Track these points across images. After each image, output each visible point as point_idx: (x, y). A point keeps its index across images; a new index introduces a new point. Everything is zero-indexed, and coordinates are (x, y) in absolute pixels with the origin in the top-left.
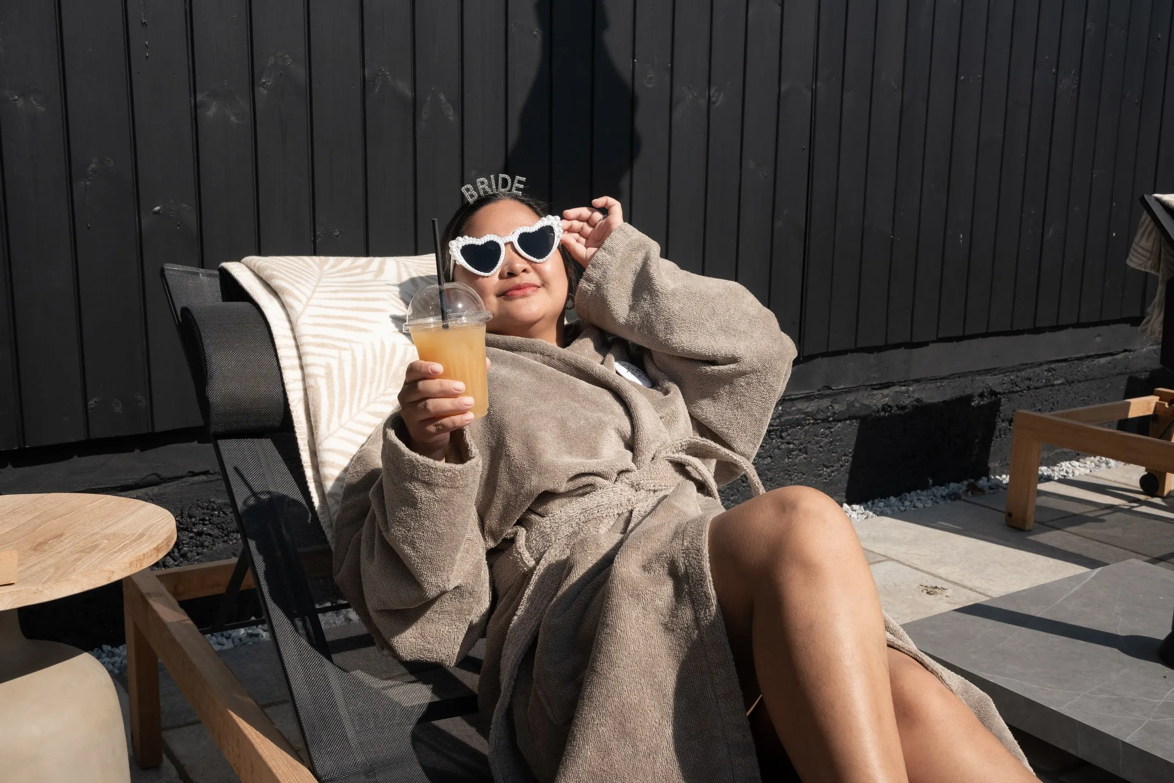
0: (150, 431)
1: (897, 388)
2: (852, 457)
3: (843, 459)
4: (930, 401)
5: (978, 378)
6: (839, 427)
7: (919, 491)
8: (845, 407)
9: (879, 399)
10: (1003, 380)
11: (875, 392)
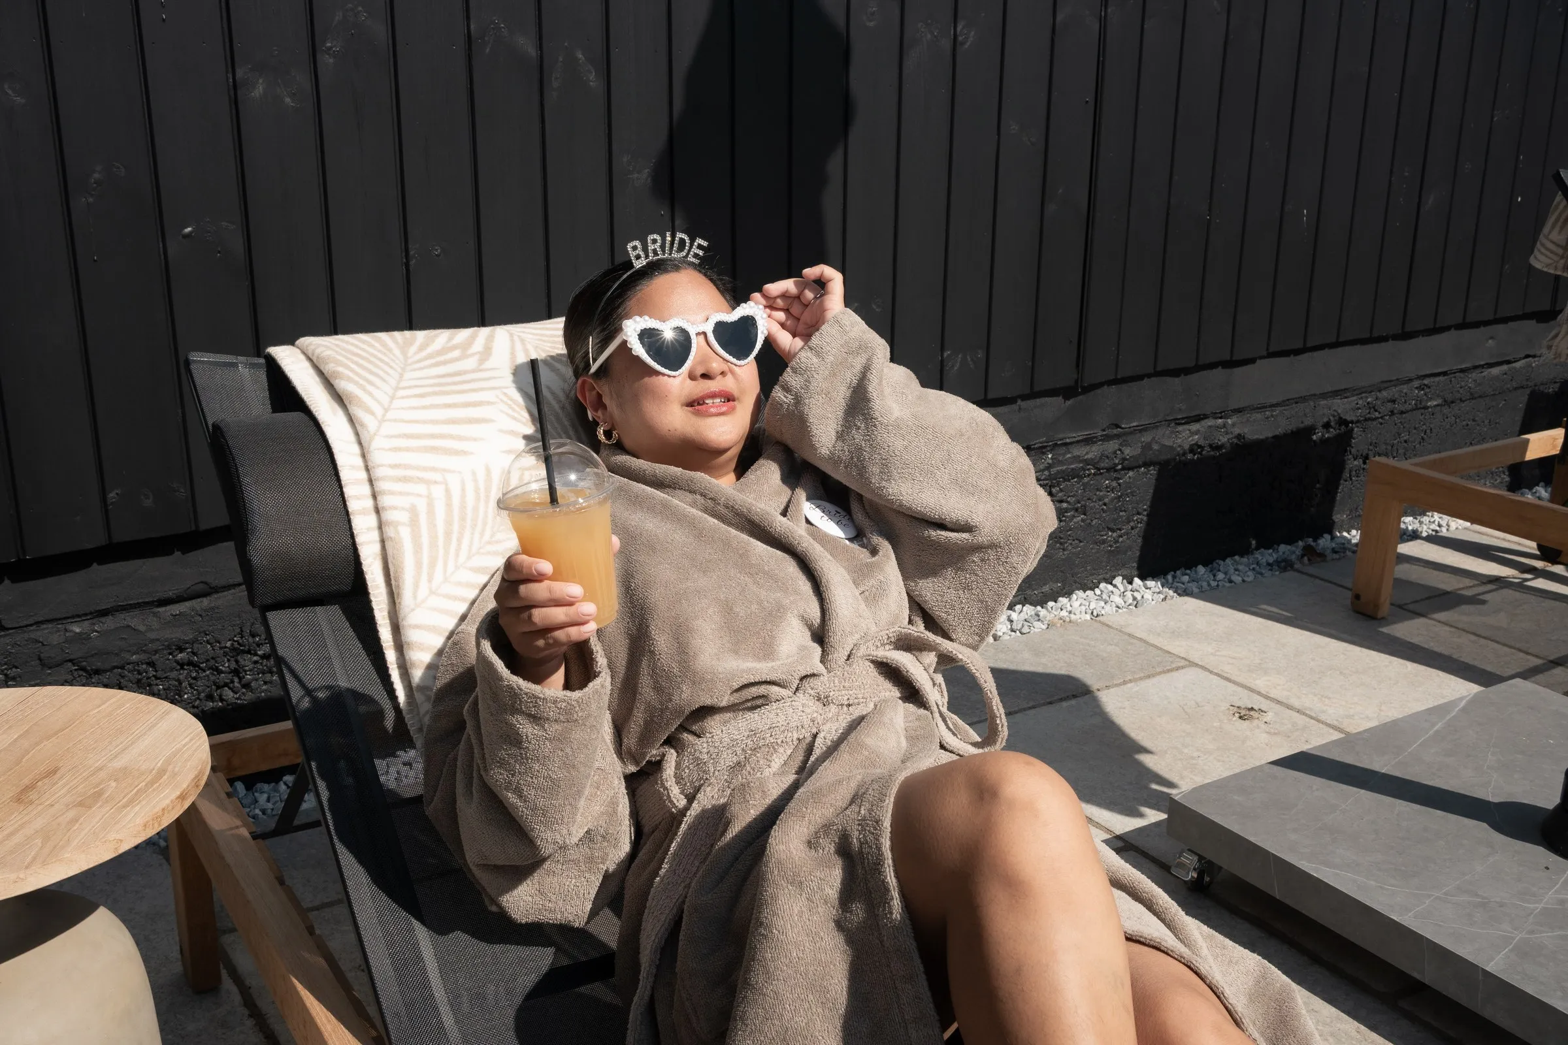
0: (193, 528)
1: (1210, 422)
2: (1148, 515)
3: (1135, 518)
4: (1256, 437)
5: (1323, 402)
6: (1130, 477)
7: (1237, 557)
8: (1139, 451)
9: (1186, 437)
10: (1357, 404)
11: (1180, 428)
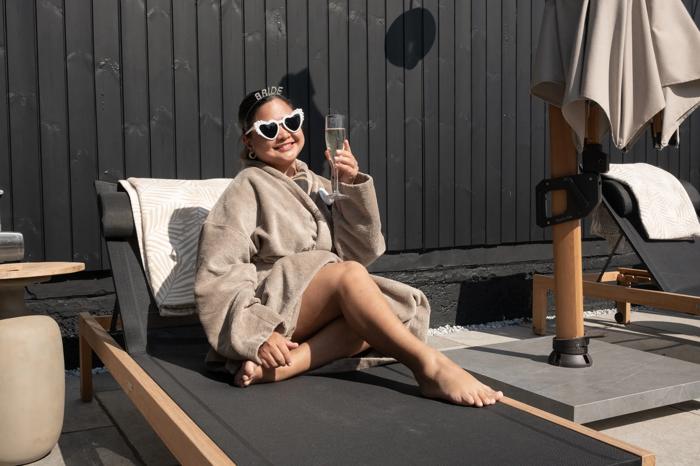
0: (101, 269)
1: (481, 268)
2: (458, 302)
3: (453, 303)
4: (500, 275)
5: (528, 265)
6: (449, 287)
7: (497, 322)
8: (451, 276)
9: (471, 273)
10: (543, 267)
11: (468, 270)
